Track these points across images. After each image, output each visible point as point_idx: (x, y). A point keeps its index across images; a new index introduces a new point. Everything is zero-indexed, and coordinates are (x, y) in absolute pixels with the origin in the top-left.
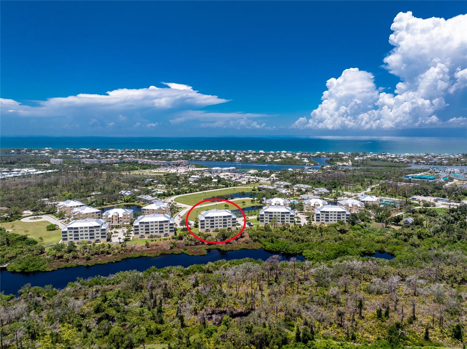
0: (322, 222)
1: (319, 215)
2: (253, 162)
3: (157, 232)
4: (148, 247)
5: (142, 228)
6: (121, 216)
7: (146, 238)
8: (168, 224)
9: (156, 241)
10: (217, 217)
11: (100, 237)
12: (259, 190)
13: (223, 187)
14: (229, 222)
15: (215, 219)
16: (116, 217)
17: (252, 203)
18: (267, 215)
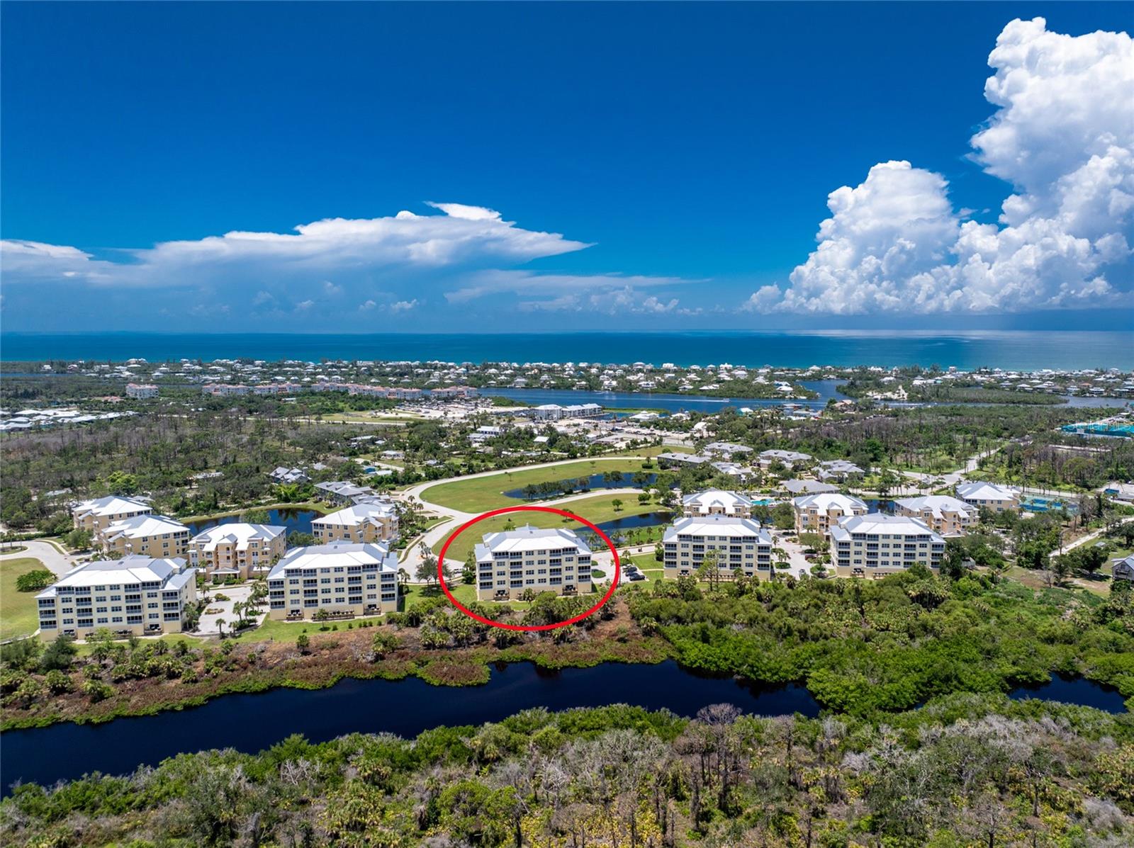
0: (858, 566)
1: (846, 544)
2: (647, 392)
3: (342, 600)
4: (305, 653)
5: (295, 587)
6: (243, 546)
7: (308, 620)
8: (378, 574)
9: (335, 629)
10: (530, 553)
11: (161, 617)
12: (663, 468)
13: (562, 459)
14: (568, 569)
15: (525, 559)
16: (228, 549)
17: (641, 504)
18: (687, 546)
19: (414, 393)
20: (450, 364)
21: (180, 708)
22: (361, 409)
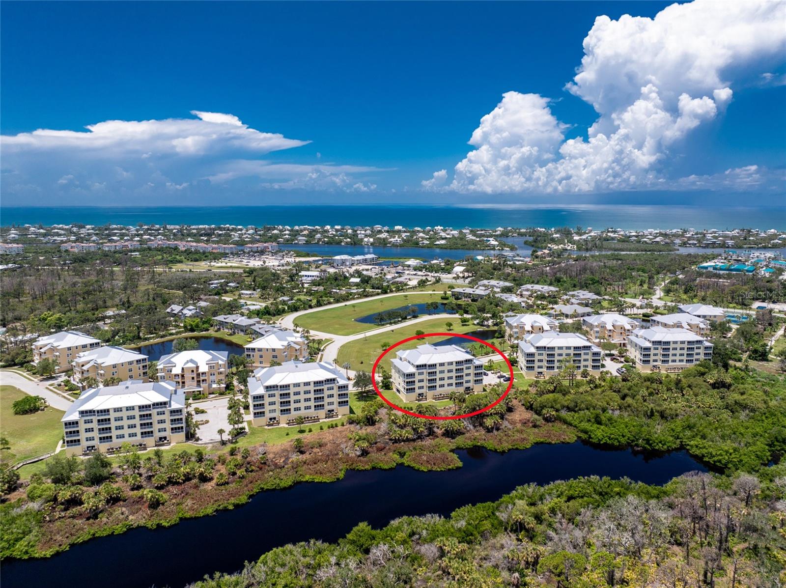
0: (655, 364)
1: (648, 349)
2: (397, 246)
3: (309, 408)
4: (302, 453)
6: (203, 368)
7: (283, 425)
8: (335, 386)
9: (310, 431)
10: (442, 364)
11: (169, 431)
12: (457, 299)
13: (378, 294)
14: (468, 375)
15: (438, 369)
16: (193, 371)
17: (463, 325)
18: (542, 354)
19: (231, 248)
20: (240, 227)
21: (231, 507)
22: (196, 260)
